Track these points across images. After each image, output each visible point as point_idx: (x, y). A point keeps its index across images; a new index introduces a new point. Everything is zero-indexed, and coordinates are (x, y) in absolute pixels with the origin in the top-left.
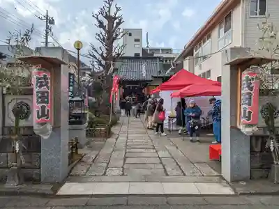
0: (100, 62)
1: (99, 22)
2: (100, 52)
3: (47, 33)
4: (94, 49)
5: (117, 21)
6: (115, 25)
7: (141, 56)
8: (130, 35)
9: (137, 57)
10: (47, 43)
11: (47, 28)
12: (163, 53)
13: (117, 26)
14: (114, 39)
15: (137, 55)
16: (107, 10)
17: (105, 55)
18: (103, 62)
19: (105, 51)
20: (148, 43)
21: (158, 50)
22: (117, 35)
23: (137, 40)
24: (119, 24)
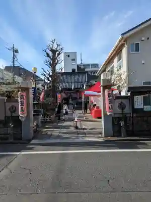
0: (48, 78)
1: (47, 54)
2: (48, 73)
3: (14, 59)
4: (44, 71)
5: (58, 52)
6: (56, 55)
7: (76, 71)
8: (69, 56)
9: (73, 72)
10: (14, 65)
11: (14, 56)
12: (92, 67)
13: (58, 56)
14: (56, 64)
15: (74, 70)
16: (51, 46)
17: (51, 74)
18: (50, 79)
19: (51, 72)
20: (82, 60)
21: (89, 65)
22: (58, 61)
23: (74, 60)
24: (59, 54)
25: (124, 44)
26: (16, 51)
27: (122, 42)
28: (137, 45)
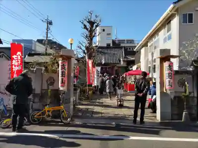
0: (84, 51)
1: (85, 26)
2: (85, 45)
3: (48, 31)
4: (80, 43)
5: (96, 24)
6: (94, 27)
7: (111, 45)
9: (108, 46)
11: (48, 27)
12: (127, 43)
14: (93, 37)
15: (108, 45)
16: (89, 17)
19: (88, 44)
21: (124, 40)
22: (95, 34)
23: (109, 34)
24: (97, 26)
25: (175, 14)
26: (50, 23)
27: (173, 12)
28: (191, 15)
